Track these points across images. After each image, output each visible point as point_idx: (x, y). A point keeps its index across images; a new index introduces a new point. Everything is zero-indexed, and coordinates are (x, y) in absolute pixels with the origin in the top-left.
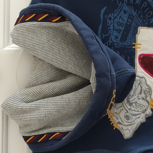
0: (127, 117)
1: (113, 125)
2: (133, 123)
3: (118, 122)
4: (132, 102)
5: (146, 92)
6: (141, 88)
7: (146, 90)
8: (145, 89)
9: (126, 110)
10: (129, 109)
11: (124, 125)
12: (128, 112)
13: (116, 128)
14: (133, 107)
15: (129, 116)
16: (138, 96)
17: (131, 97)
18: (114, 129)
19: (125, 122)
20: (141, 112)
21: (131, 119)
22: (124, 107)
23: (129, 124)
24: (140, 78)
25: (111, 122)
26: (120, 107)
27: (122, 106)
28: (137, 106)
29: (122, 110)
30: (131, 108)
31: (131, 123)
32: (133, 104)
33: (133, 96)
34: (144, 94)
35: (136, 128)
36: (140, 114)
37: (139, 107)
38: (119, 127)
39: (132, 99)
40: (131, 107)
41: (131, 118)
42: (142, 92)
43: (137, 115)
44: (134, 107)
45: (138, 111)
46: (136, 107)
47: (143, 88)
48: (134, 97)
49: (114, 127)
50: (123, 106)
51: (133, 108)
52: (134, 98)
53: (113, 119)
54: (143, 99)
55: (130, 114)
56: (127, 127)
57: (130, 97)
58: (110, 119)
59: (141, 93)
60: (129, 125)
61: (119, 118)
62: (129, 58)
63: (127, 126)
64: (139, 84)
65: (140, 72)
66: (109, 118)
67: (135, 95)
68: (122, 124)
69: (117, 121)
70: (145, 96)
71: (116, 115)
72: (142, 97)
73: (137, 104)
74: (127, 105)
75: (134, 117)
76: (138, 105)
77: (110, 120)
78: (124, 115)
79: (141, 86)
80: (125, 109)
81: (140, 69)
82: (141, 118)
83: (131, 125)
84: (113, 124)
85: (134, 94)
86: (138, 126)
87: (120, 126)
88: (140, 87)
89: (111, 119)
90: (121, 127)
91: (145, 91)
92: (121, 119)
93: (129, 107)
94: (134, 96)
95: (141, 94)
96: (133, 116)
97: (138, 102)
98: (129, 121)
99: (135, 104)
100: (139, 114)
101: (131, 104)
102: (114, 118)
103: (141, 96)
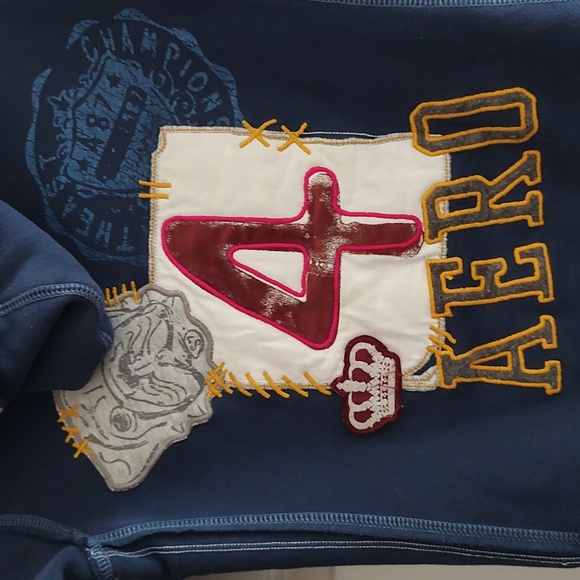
0: (120, 422)
1: (74, 445)
2: (138, 442)
3: (87, 435)
4: (138, 373)
5: (187, 342)
6: (170, 328)
7: (189, 335)
8: (183, 332)
9: (117, 398)
10: (127, 397)
11: (109, 446)
12: (125, 405)
13: (82, 455)
14: (140, 391)
15: (128, 419)
16: (159, 355)
17: (135, 357)
18: (76, 456)
19: (111, 437)
20: (169, 408)
21: (132, 429)
22: (110, 390)
23: (127, 442)
24: (164, 298)
25: (66, 434)
26: (97, 388)
27: (101, 387)
28: (156, 387)
29: (104, 397)
30: (134, 392)
31: (134, 442)
32: (142, 381)
33: (141, 353)
34: (181, 348)
35: (150, 457)
36: (169, 413)
37: (165, 390)
38: (93, 451)
39: (138, 364)
40: (134, 390)
41: (133, 425)
42: (175, 342)
43: (155, 415)
44: (143, 389)
45: (159, 404)
46: (154, 392)
47: (177, 328)
48: (146, 358)
49: (76, 450)
50: (105, 386)
51: (140, 394)
52: (144, 361)
53: (72, 426)
54: (177, 366)
55: (130, 413)
56: (117, 452)
57: (132, 359)
58: (62, 424)
59: (169, 345)
60: (127, 447)
61: (92, 423)
62: (126, 229)
63: (119, 449)
64: (163, 316)
65: (165, 276)
66: (59, 421)
67: (149, 352)
68: (100, 443)
69: (85, 433)
70: (185, 354)
71: (82, 412)
72: (176, 360)
73: (154, 380)
74: (120, 381)
75: (144, 424)
76: (162, 384)
77: (63, 428)
78: (109, 413)
79: (167, 321)
80: (112, 394)
81: (167, 268)
82: (168, 427)
83: (132, 447)
84: (72, 441)
85: (145, 347)
86: (159, 453)
87: (96, 448)
88: (164, 325)
89: (66, 425)
90: (97, 452)
91: (183, 340)
92: (98, 426)
93: (128, 390)
94: (145, 353)
95: (170, 350)
96: (141, 418)
97: (157, 374)
98: (126, 434)
99: (147, 381)
100: (163, 415)
101: (133, 381)
102: (78, 423)
103: (169, 356)
